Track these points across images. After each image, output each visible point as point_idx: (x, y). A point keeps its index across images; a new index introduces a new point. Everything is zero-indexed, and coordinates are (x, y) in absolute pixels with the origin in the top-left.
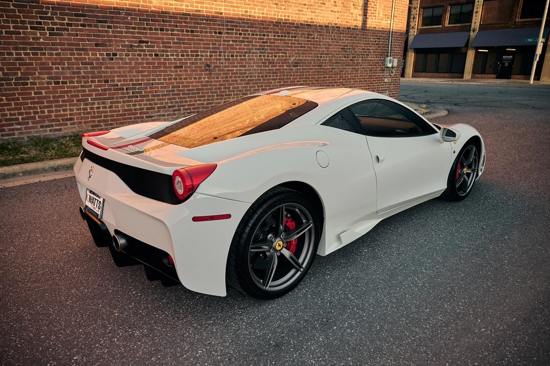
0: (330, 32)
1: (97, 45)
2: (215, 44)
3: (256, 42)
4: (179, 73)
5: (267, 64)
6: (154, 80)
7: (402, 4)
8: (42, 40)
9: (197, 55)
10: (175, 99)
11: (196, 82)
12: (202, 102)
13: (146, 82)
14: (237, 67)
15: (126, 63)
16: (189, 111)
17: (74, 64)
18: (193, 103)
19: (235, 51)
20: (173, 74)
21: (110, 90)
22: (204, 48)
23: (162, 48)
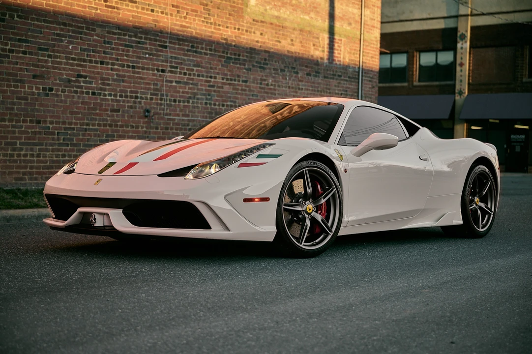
0: (286, 79)
1: (34, 77)
2: (156, 85)
3: (201, 85)
4: (115, 118)
5: (213, 115)
6: (88, 125)
7: (371, 47)
9: (137, 97)
11: (133, 132)
13: (79, 126)
14: (178, 115)
15: (61, 101)
17: (9, 97)
19: (178, 95)
20: (108, 118)
21: (40, 133)
22: (145, 89)
23: (100, 86)
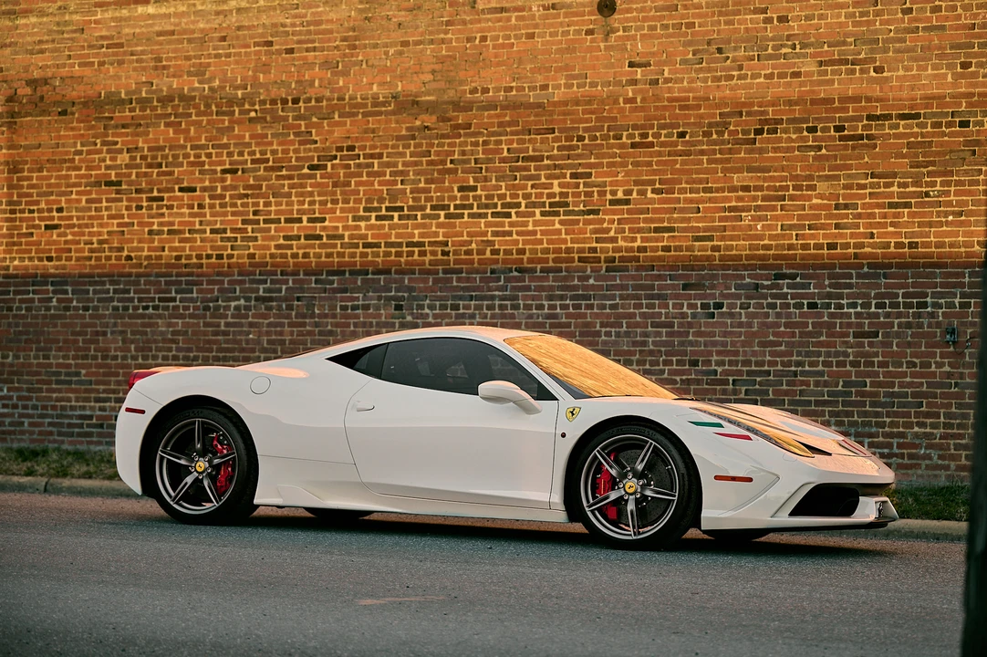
1: (685, 287)
4: (867, 348)
6: (799, 364)
8: (591, 281)
9: (925, 305)
10: (850, 414)
11: (914, 375)
12: (928, 430)
13: (780, 368)
15: (741, 325)
16: (886, 451)
17: (637, 325)
18: (901, 430)
20: (850, 350)
21: (698, 382)
22: (943, 285)
23: (828, 289)
